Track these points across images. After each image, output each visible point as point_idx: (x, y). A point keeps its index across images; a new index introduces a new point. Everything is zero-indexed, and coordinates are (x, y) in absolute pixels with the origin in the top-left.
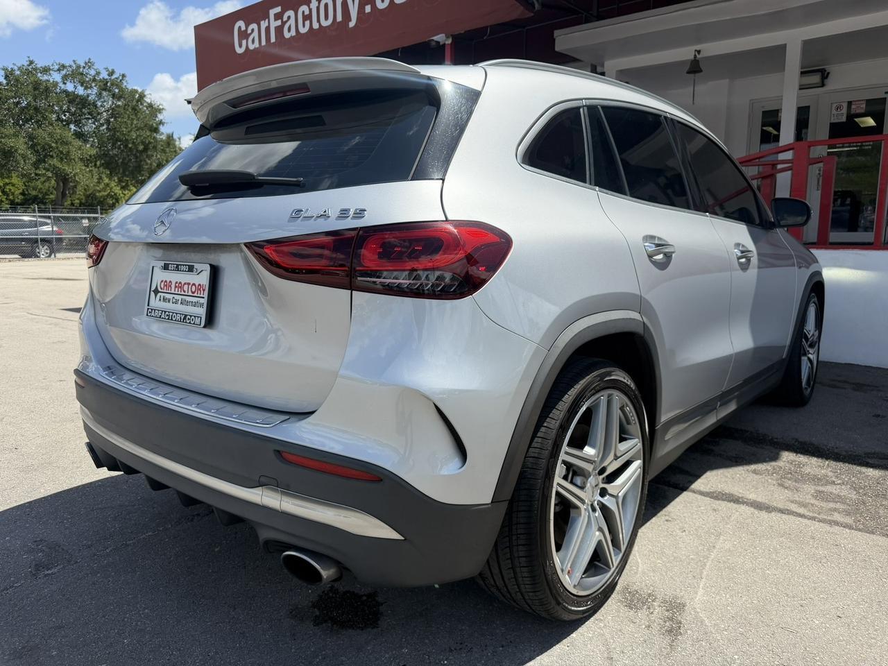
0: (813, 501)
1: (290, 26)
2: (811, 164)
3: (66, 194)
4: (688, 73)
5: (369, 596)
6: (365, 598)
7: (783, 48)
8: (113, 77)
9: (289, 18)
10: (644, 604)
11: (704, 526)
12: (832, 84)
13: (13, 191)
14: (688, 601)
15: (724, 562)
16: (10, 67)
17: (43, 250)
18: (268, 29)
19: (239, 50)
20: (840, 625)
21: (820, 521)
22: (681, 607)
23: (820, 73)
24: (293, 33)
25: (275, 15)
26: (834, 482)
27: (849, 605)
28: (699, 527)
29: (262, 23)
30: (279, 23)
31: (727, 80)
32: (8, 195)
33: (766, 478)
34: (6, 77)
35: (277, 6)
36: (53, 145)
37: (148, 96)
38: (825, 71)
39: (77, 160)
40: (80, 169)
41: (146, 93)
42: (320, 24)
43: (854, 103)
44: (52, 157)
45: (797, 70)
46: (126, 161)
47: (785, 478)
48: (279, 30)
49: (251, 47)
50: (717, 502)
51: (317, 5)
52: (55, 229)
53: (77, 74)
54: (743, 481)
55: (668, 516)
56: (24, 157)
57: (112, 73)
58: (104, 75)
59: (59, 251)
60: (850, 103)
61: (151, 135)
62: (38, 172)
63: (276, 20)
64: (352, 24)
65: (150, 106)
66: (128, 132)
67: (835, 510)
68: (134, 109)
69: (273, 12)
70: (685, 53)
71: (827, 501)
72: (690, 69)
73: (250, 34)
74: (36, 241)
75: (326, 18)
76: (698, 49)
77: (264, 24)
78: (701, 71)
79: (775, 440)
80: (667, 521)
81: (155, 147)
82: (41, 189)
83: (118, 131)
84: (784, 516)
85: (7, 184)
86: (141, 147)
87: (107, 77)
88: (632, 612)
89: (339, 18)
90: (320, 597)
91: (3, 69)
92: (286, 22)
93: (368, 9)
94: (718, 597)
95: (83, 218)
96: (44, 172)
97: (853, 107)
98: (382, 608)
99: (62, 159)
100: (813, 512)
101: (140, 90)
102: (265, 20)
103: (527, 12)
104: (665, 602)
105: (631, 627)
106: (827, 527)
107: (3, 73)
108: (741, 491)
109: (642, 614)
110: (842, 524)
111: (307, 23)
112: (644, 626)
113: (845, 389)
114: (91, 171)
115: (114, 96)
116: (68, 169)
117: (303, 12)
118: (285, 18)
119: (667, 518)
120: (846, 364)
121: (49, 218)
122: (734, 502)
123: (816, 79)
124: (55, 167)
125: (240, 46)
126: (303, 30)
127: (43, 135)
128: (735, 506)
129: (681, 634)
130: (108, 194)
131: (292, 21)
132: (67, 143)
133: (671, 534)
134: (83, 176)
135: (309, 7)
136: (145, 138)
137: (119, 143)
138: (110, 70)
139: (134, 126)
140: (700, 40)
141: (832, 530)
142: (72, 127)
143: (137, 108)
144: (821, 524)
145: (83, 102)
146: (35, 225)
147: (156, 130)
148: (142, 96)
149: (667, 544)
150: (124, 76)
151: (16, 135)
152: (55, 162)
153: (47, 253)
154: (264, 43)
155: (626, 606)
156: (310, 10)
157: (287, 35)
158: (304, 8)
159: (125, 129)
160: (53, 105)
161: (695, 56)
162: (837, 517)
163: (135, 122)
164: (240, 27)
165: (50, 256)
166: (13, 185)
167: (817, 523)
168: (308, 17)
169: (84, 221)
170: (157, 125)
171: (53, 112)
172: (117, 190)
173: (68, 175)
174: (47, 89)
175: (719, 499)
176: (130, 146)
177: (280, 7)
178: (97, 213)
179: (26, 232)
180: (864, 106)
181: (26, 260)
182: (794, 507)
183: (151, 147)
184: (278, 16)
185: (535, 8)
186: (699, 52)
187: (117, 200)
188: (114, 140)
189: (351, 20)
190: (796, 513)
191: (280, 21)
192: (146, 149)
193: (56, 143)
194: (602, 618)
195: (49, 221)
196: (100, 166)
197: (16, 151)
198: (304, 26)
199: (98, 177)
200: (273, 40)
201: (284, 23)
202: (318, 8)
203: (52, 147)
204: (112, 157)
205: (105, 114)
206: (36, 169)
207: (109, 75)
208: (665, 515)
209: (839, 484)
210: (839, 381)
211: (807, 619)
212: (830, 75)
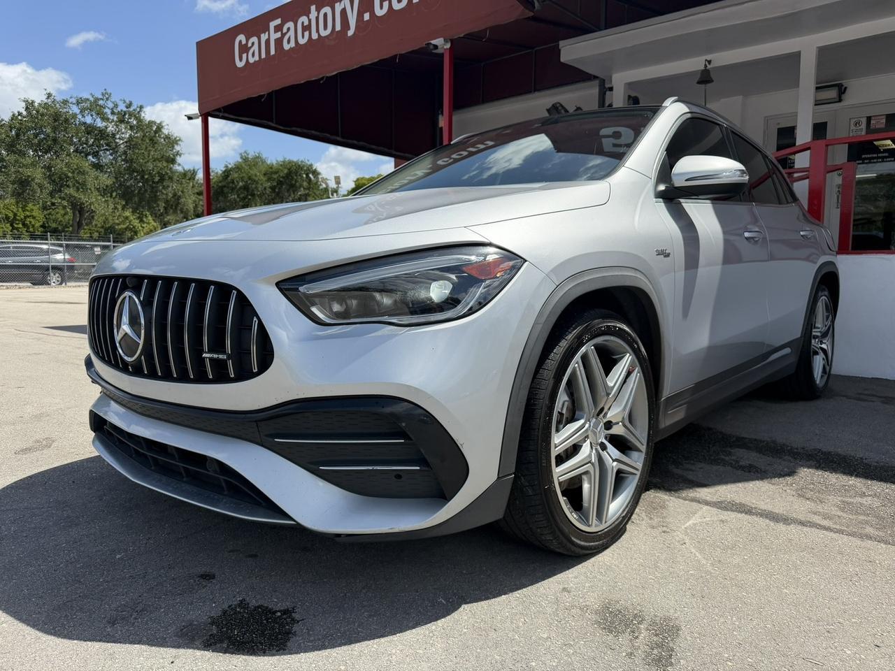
0: (840, 513)
1: (289, 38)
2: (828, 172)
3: (82, 224)
4: (698, 83)
5: (285, 612)
6: (279, 614)
7: (797, 56)
8: (131, 109)
9: (289, 29)
10: (627, 626)
11: (708, 539)
12: (849, 99)
13: (33, 223)
14: (684, 624)
15: (731, 579)
16: (31, 98)
17: (54, 278)
18: (268, 42)
19: (240, 64)
20: (880, 656)
21: (849, 534)
22: (674, 630)
23: (837, 88)
24: (292, 44)
25: (275, 27)
26: (864, 493)
27: (889, 632)
28: (702, 539)
29: (262, 35)
30: (279, 35)
31: (741, 97)
32: (28, 228)
33: (784, 488)
34: (27, 109)
35: (277, 18)
36: (70, 175)
37: (166, 127)
38: (842, 86)
39: (93, 189)
40: (97, 199)
41: (163, 124)
42: (319, 34)
43: (873, 118)
44: (68, 186)
45: (812, 86)
46: (142, 192)
47: (806, 488)
48: (279, 42)
49: (251, 60)
50: (726, 513)
51: (316, 15)
52: (67, 257)
53: (95, 107)
54: (757, 492)
55: (666, 526)
56: (41, 186)
57: (129, 106)
58: (122, 107)
59: (71, 279)
60: (869, 119)
61: (167, 166)
62: (53, 200)
63: (275, 32)
64: (350, 33)
65: (167, 137)
66: (145, 163)
67: (867, 522)
68: (151, 140)
69: (273, 24)
70: (694, 64)
71: (857, 513)
72: (701, 78)
73: (251, 47)
74: (47, 269)
75: (325, 27)
76: (708, 59)
77: (264, 37)
78: (713, 81)
79: (795, 450)
80: (664, 532)
81: (171, 178)
82: (61, 221)
83: (135, 163)
84: (805, 529)
85: (28, 217)
86: (157, 179)
87: (125, 109)
88: (611, 636)
89: (338, 28)
90: (225, 612)
91: (24, 101)
92: (286, 33)
93: (367, 16)
94: (722, 620)
95: (96, 246)
96: (60, 201)
97: (872, 122)
98: (296, 628)
99: (78, 189)
100: (841, 525)
101: (158, 122)
102: (265, 33)
103: (527, 11)
104: (654, 623)
105: (610, 655)
106: (858, 542)
107: (24, 105)
108: (754, 501)
109: (624, 639)
110: (875, 539)
111: (307, 34)
112: (624, 654)
113: (873, 401)
114: (106, 201)
115: (132, 128)
116: (83, 198)
117: (303, 23)
118: (285, 30)
119: (665, 529)
120: (872, 378)
121: (61, 246)
122: (746, 513)
123: (832, 94)
124: (71, 196)
125: (241, 59)
126: (302, 41)
127: (60, 166)
128: (747, 517)
129: (671, 664)
130: (127, 227)
131: (292, 33)
132: (83, 173)
133: (668, 547)
134: (99, 205)
135: (308, 17)
136: (161, 169)
137: (136, 174)
138: (128, 102)
139: (151, 157)
140: (710, 49)
141: (863, 544)
142: (90, 157)
143: (154, 138)
144: (850, 538)
145: (102, 134)
146: (47, 252)
147: (173, 161)
148: (160, 127)
149: (663, 557)
150: (141, 107)
151: (33, 165)
152: (72, 191)
153: (58, 281)
154: (263, 56)
155: (605, 628)
156: (310, 21)
157: (286, 47)
158: (304, 19)
159: (141, 160)
160: (72, 136)
161: (706, 66)
162: (869, 530)
163: (152, 153)
164: (240, 42)
165: (61, 284)
166: (34, 218)
167: (845, 536)
168: (307, 28)
169: (96, 249)
170: (174, 156)
171: (71, 143)
172: (136, 223)
173: (84, 204)
174: (66, 120)
175: (727, 510)
176: (146, 177)
177: (280, 19)
178: (110, 242)
179: (38, 260)
180: (884, 121)
181: (36, 287)
182: (817, 519)
183: (167, 177)
184: (278, 28)
185: (534, 7)
186: (710, 62)
187: (136, 233)
188: (131, 170)
189: (349, 29)
190: (820, 525)
191: (280, 33)
192: (162, 179)
193: (73, 173)
194: (572, 643)
195: (61, 249)
196: (116, 197)
197: (33, 180)
198: (303, 37)
199: (113, 206)
200: (273, 52)
201: (283, 35)
202: (317, 18)
203: (67, 177)
204: (128, 187)
205: (122, 146)
206: (52, 198)
207: (127, 108)
208: (663, 526)
209: (870, 496)
210: (866, 395)
211: (836, 648)
212: (848, 89)
